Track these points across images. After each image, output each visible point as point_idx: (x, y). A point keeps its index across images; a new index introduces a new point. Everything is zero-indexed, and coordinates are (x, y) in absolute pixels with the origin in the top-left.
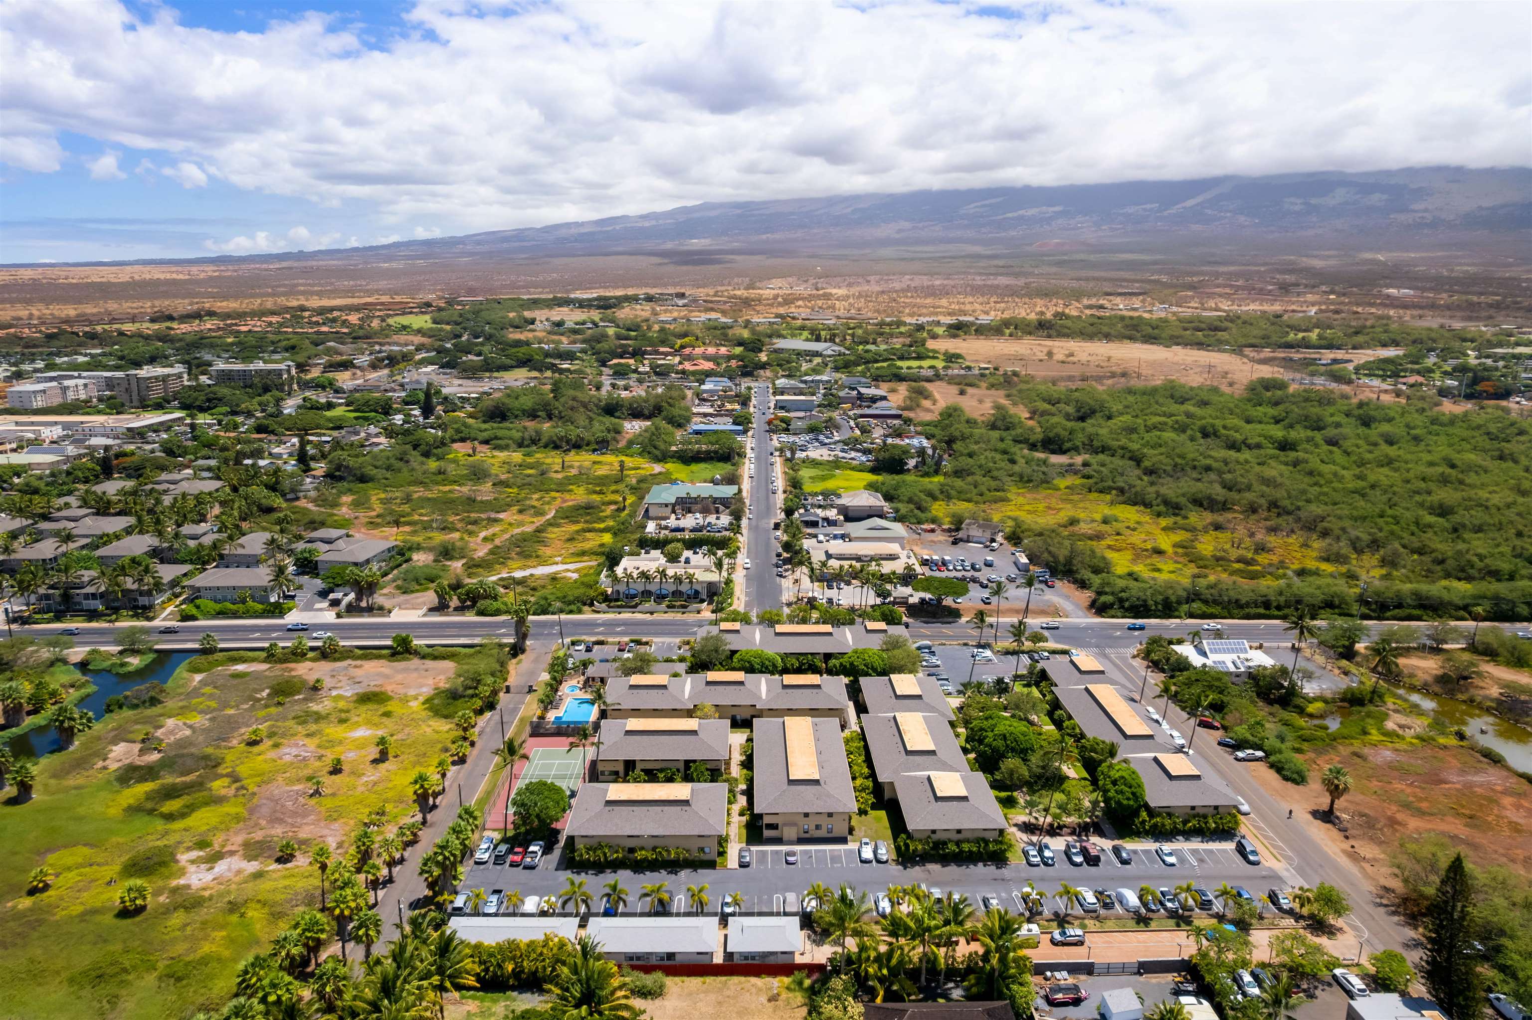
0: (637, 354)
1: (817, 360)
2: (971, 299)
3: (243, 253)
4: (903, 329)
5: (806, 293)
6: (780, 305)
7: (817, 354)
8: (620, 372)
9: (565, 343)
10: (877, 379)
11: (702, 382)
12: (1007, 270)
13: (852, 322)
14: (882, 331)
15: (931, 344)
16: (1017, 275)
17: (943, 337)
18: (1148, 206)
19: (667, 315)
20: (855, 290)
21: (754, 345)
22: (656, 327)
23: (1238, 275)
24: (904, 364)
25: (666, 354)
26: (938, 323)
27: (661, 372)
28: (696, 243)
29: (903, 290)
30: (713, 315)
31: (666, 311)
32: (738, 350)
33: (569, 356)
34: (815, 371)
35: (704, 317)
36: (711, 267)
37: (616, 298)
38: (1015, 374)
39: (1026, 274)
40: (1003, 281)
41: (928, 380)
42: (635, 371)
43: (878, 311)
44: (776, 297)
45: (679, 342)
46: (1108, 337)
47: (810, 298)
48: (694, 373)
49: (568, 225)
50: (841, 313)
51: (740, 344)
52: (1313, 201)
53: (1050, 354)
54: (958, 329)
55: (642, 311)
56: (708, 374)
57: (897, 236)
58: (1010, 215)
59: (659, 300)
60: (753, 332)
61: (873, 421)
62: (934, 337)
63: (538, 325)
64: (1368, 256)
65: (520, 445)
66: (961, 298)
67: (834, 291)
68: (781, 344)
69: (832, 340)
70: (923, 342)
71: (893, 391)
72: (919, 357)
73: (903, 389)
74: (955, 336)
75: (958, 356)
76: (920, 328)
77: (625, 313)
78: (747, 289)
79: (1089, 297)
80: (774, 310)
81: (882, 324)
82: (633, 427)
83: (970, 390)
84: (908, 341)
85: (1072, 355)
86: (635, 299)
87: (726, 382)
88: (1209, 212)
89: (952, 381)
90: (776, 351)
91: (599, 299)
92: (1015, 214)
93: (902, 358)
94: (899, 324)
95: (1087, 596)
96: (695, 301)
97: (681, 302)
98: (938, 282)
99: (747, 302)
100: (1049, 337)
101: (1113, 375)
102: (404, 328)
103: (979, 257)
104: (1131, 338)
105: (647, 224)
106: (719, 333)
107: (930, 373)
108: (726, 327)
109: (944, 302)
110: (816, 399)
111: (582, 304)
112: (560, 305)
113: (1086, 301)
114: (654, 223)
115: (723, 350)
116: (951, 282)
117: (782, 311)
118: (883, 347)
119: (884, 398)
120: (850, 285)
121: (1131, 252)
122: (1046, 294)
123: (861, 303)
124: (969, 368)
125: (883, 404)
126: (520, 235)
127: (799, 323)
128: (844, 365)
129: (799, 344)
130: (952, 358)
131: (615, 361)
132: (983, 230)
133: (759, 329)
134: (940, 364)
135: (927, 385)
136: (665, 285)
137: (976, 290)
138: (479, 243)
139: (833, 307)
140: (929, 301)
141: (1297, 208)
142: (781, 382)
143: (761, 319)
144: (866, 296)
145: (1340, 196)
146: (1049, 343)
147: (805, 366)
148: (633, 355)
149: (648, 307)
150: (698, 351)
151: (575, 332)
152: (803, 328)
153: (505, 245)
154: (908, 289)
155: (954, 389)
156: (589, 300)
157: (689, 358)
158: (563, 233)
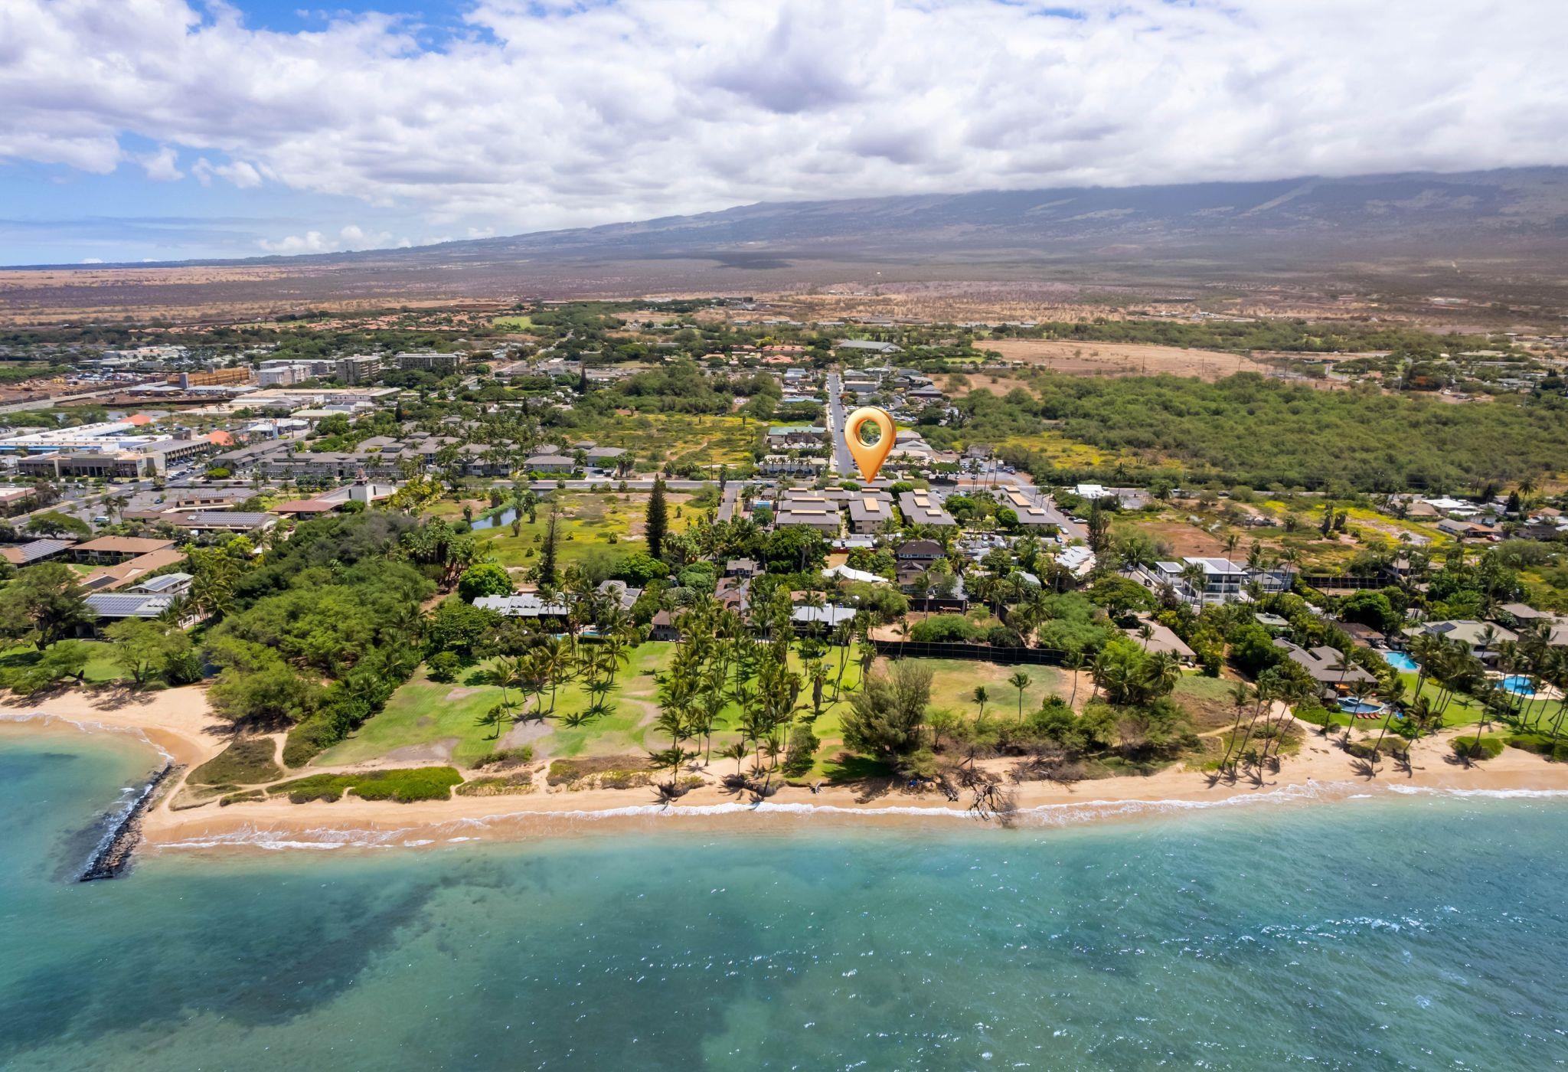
0: (725, 350)
1: (877, 357)
2: (1023, 305)
3: (293, 254)
4: (953, 332)
5: (866, 299)
6: (843, 309)
7: (877, 352)
8: (714, 365)
9: (660, 342)
10: (926, 371)
11: (785, 372)
12: (1063, 277)
13: (909, 326)
14: (934, 333)
15: (976, 345)
16: (1073, 280)
17: (988, 339)
18: (1223, 209)
19: (742, 318)
20: (913, 296)
21: (823, 343)
22: (734, 329)
23: (1294, 282)
24: (949, 360)
25: (750, 351)
26: (986, 327)
27: (749, 365)
28: (753, 246)
29: (959, 296)
30: (783, 319)
31: (739, 315)
32: (810, 348)
33: (669, 351)
34: (875, 364)
35: (775, 320)
36: (771, 271)
37: (689, 302)
38: (1042, 368)
39: (1083, 279)
40: (1059, 287)
41: (969, 372)
42: (727, 364)
43: (933, 316)
44: (838, 302)
45: (759, 341)
46: (1133, 340)
47: (871, 303)
48: (776, 365)
49: (620, 226)
50: (900, 317)
51: (810, 343)
52: (1398, 204)
53: (1078, 354)
54: (1001, 332)
55: (717, 315)
56: (789, 366)
57: (960, 239)
58: (1078, 217)
59: (730, 304)
60: (821, 333)
61: (920, 399)
62: (980, 338)
63: (628, 326)
64: (1441, 263)
65: (662, 411)
66: (1014, 304)
67: (893, 297)
68: (846, 343)
69: (890, 340)
70: (969, 343)
71: (938, 380)
72: (965, 355)
73: (946, 378)
74: (998, 338)
75: (997, 354)
76: (968, 331)
77: (701, 315)
78: (810, 294)
79: (1137, 304)
80: (838, 315)
81: (935, 327)
82: (740, 401)
83: (1001, 380)
84: (956, 341)
85: (1096, 354)
86: (707, 303)
87: (803, 372)
88: (1286, 215)
89: (987, 373)
90: (842, 349)
91: (675, 302)
92: (1084, 217)
93: (948, 356)
94: (950, 327)
95: (1030, 478)
96: (763, 305)
97: (750, 306)
98: (994, 289)
99: (811, 307)
100: (1082, 339)
101: (1124, 370)
102: (515, 327)
103: (1043, 262)
104: (1155, 341)
105: (701, 225)
106: (790, 334)
107: (971, 367)
108: (796, 329)
109: (997, 308)
110: (877, 384)
111: (660, 308)
112: (640, 309)
113: (1132, 308)
114: (708, 223)
115: (798, 348)
116: (1007, 289)
117: (845, 315)
118: (934, 347)
119: (930, 383)
120: (908, 291)
121: (1201, 257)
122: (1096, 300)
123: (919, 308)
124: (1004, 364)
125: (929, 387)
126: (571, 236)
127: (861, 325)
128: (900, 360)
129: (862, 343)
130: (991, 356)
131: (708, 356)
132: (1050, 233)
133: (827, 330)
134: (979, 361)
135: (967, 377)
136: (730, 290)
137: (1029, 296)
138: (531, 244)
139: (892, 312)
140: (983, 306)
141: (1381, 211)
142: (848, 372)
143: (827, 322)
144: (923, 302)
145: (1426, 198)
146: (1080, 344)
147: (867, 361)
148: (723, 351)
149: (721, 310)
150: (777, 348)
151: (665, 332)
152: (864, 331)
153: (557, 246)
154: (965, 295)
155: (988, 380)
156: (667, 304)
157: (770, 354)
158: (615, 233)
